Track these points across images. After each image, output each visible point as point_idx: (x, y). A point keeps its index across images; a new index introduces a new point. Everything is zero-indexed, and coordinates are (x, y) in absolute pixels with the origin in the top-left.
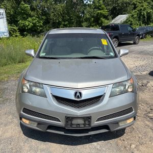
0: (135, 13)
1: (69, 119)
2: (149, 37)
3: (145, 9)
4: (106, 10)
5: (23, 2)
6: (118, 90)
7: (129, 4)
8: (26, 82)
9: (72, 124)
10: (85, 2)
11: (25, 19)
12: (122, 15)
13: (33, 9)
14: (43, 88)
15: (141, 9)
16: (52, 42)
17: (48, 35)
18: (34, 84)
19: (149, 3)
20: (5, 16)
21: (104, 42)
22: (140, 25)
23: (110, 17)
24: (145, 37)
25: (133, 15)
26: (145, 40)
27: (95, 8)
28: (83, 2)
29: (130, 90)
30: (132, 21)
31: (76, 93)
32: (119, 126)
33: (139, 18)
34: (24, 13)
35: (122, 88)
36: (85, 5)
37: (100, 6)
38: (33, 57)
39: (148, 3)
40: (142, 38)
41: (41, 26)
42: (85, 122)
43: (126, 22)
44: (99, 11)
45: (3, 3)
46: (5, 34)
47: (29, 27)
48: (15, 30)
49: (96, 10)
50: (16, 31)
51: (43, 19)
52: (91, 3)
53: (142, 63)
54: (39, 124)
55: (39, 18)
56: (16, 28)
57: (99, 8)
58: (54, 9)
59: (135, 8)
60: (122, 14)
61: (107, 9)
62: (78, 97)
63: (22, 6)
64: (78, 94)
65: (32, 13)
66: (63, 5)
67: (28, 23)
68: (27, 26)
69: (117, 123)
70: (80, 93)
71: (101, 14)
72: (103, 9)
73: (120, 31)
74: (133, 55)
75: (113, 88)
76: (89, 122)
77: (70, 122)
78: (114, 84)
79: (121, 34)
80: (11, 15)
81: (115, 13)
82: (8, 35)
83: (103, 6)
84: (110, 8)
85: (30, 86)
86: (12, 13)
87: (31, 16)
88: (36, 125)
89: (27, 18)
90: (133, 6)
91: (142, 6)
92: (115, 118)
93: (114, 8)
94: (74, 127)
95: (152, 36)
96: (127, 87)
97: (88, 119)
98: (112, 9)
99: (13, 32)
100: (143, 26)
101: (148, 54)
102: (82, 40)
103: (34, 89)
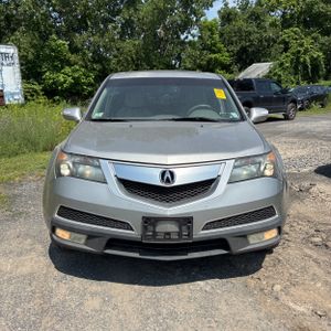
0: (286, 59)
1: (150, 221)
2: (315, 106)
3: (306, 51)
4: (227, 54)
5: (54, 36)
6: (245, 173)
7: (275, 42)
8: (65, 157)
9: (155, 233)
10: (182, 37)
11: (57, 69)
12: (258, 64)
13: (74, 49)
14: (99, 167)
15: (299, 52)
16: (117, 93)
17: (108, 80)
18: (82, 159)
19: (315, 39)
20: (17, 61)
21: (220, 94)
22: (298, 83)
23: (235, 68)
24: (308, 107)
25: (282, 64)
26: (308, 112)
27: (204, 49)
28: (178, 37)
29: (268, 172)
30: (280, 76)
31: (163, 174)
32: (248, 244)
33: (296, 68)
34: (56, 57)
35: (253, 169)
36: (183, 43)
37: (214, 45)
38: (78, 122)
39: (313, 38)
40: (301, 109)
41: (90, 85)
42: (180, 228)
43: (267, 76)
44: (213, 56)
45: (13, 37)
46: (16, 97)
47: (65, 85)
48: (36, 91)
49: (205, 52)
50: (38, 94)
51: (94, 69)
52: (196, 39)
53: (301, 152)
54: (91, 236)
55: (86, 67)
56: (38, 87)
57: (211, 49)
58: (118, 50)
59: (286, 50)
60: (259, 62)
61: (228, 51)
62: (168, 181)
63: (53, 44)
64: (167, 175)
65: (73, 58)
66: (137, 43)
67: (64, 77)
68: (62, 84)
69: (244, 236)
70: (172, 174)
71: (216, 59)
72: (219, 51)
73: (255, 92)
74: (284, 139)
75: (235, 167)
76: (189, 228)
77: (151, 228)
78: (237, 159)
79: (258, 97)
80: (28, 62)
81: (245, 59)
82: (22, 100)
83: (220, 45)
84: (235, 48)
85: (74, 163)
86: (31, 57)
87: (70, 64)
88: (83, 241)
89: (62, 68)
90: (282, 46)
91: (302, 45)
92: (240, 226)
93: (244, 50)
94: (159, 240)
95: (323, 106)
96: (262, 168)
97: (186, 222)
98: (238, 51)
99: (32, 96)
100: (304, 84)
101: (314, 136)
102: (175, 89)
103: (81, 169)
